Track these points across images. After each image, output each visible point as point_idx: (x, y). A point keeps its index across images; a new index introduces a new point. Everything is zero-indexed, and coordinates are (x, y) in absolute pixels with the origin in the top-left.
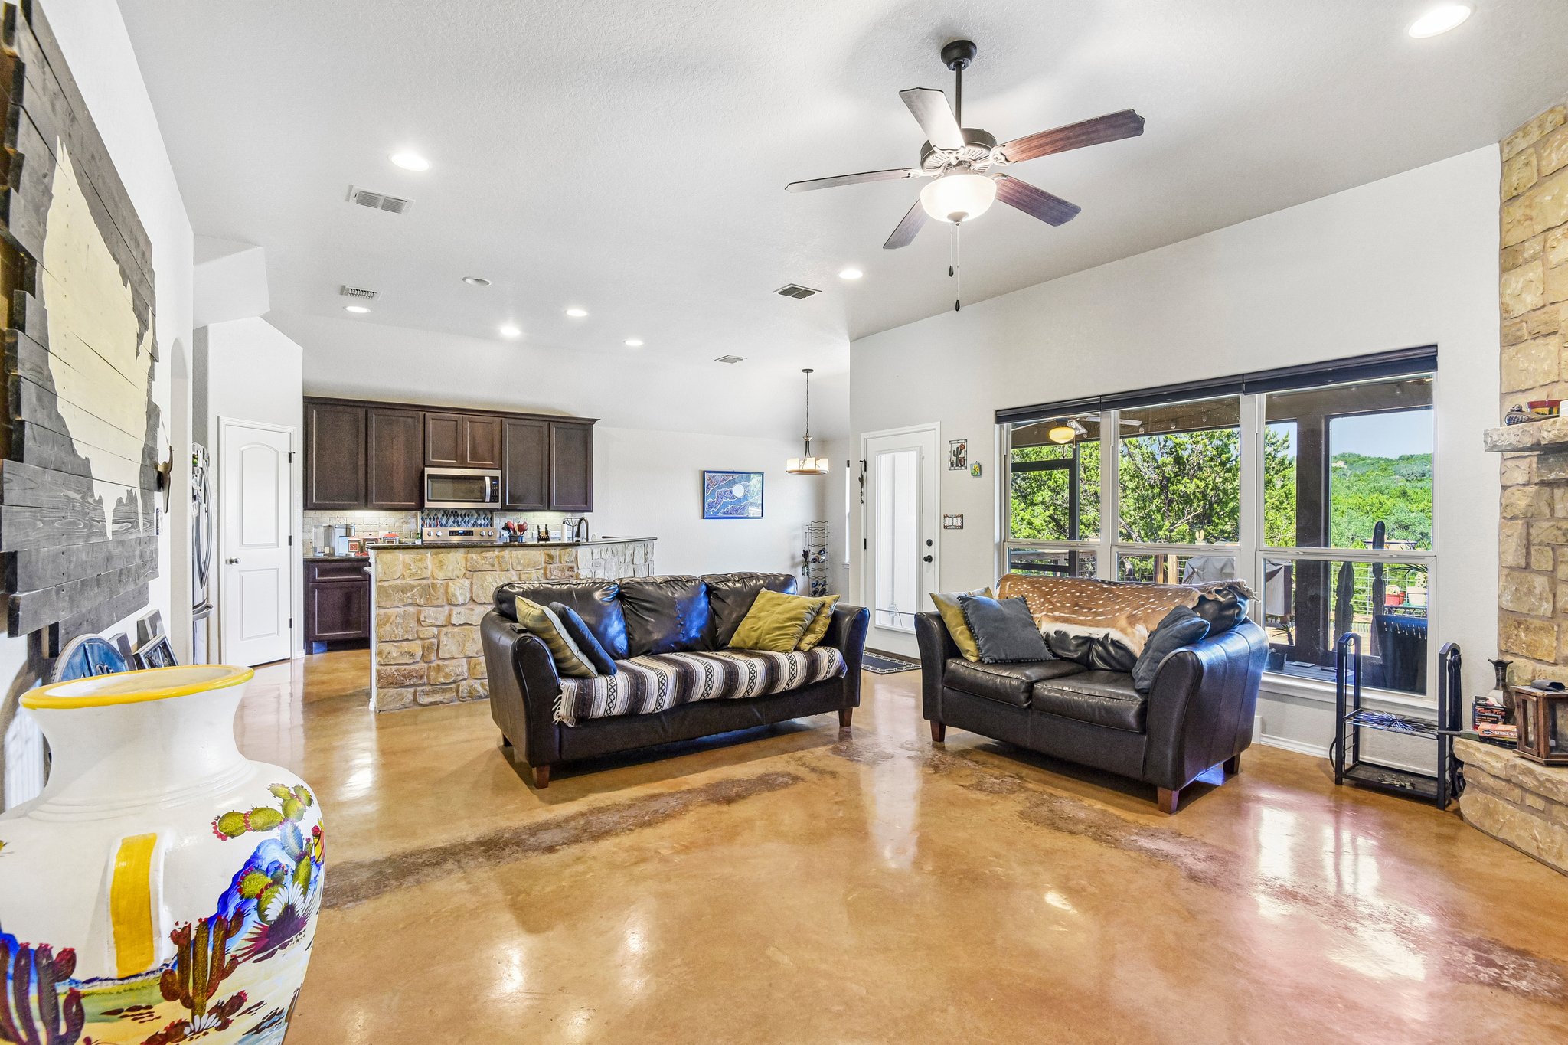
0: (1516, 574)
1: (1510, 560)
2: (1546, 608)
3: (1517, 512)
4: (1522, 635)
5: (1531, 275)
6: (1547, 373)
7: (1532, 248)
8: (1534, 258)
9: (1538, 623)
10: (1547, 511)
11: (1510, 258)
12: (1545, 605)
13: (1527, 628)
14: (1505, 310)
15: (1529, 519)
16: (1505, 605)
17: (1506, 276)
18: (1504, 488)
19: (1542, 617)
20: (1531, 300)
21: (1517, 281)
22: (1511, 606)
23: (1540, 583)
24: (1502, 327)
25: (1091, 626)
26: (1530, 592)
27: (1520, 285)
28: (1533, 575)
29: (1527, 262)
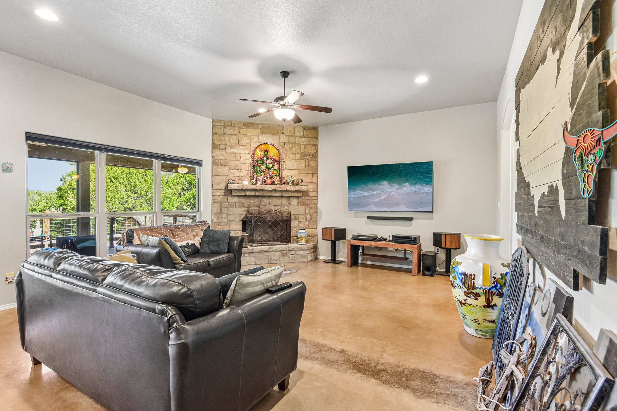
0: (217, 214)
1: (215, 211)
2: (226, 220)
3: (218, 201)
4: (219, 227)
5: (222, 152)
6: (226, 173)
7: (221, 147)
8: (222, 149)
9: (224, 224)
10: (226, 201)
11: (215, 147)
12: (225, 220)
13: (221, 225)
14: (213, 157)
15: (221, 203)
16: (214, 221)
17: (214, 150)
18: (213, 196)
19: (225, 222)
20: (221, 157)
21: (217, 152)
22: (216, 221)
23: (224, 216)
24: (212, 161)
25: (181, 241)
26: (221, 218)
27: (219, 153)
28: (222, 214)
29: (220, 149)
